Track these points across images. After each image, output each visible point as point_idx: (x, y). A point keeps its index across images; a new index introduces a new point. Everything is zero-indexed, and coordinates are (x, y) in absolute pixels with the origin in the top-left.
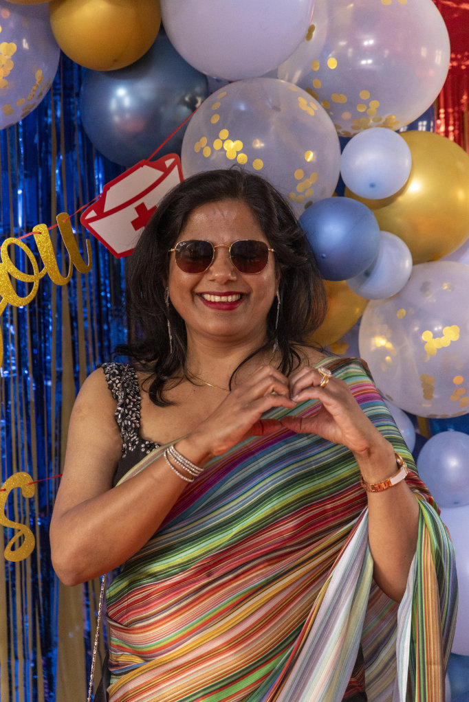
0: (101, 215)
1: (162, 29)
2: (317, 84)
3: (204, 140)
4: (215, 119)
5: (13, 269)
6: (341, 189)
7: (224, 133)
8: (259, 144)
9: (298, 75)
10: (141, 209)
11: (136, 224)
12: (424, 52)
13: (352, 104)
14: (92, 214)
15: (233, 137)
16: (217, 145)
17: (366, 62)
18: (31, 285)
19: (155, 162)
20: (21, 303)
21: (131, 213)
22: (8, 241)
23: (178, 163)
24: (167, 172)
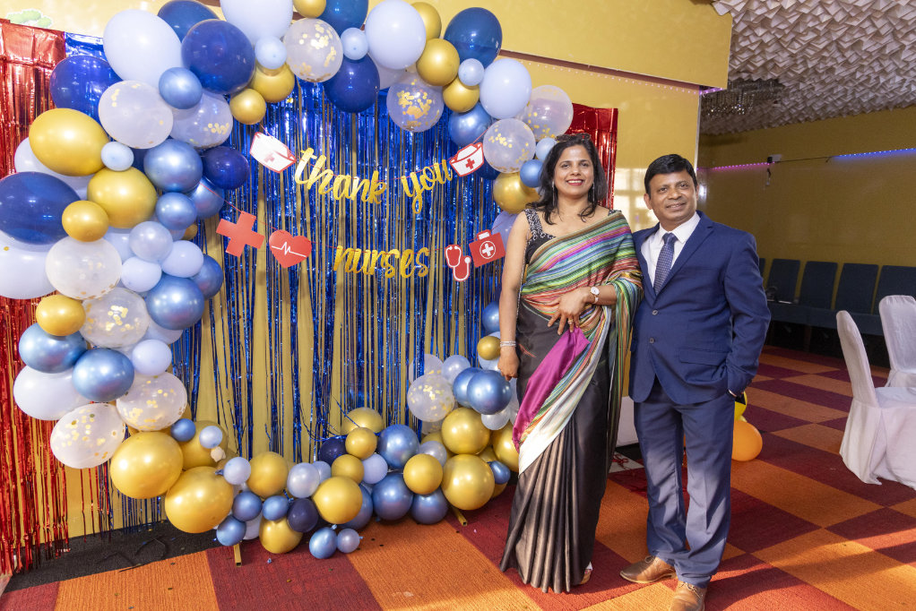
0: (456, 161)
1: (479, 101)
2: (530, 122)
3: (492, 138)
4: (496, 130)
5: (427, 177)
6: (535, 157)
7: (500, 135)
8: (510, 141)
9: (522, 118)
10: (469, 160)
11: (467, 166)
12: (565, 114)
13: (541, 129)
14: (453, 161)
15: (502, 136)
16: (497, 139)
17: (544, 118)
18: (431, 183)
19: (475, 145)
20: (428, 189)
21: (466, 162)
22: (426, 167)
23: (482, 146)
24: (478, 148)
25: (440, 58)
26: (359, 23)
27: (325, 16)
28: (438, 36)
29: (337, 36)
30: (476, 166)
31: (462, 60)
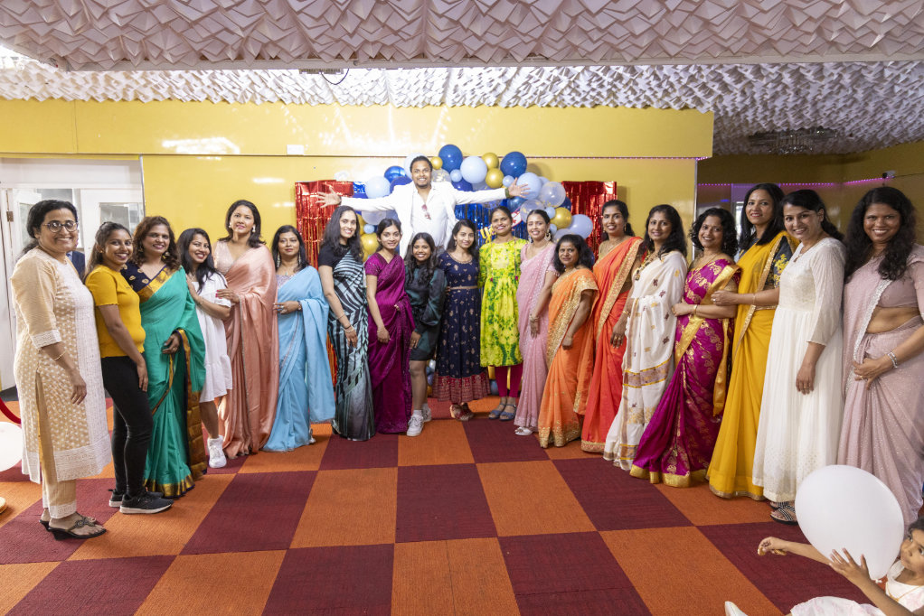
23: (519, 213)
25: (494, 177)
26: (459, 168)
27: (443, 168)
28: (497, 167)
29: (447, 174)
30: (517, 222)
31: (505, 175)
